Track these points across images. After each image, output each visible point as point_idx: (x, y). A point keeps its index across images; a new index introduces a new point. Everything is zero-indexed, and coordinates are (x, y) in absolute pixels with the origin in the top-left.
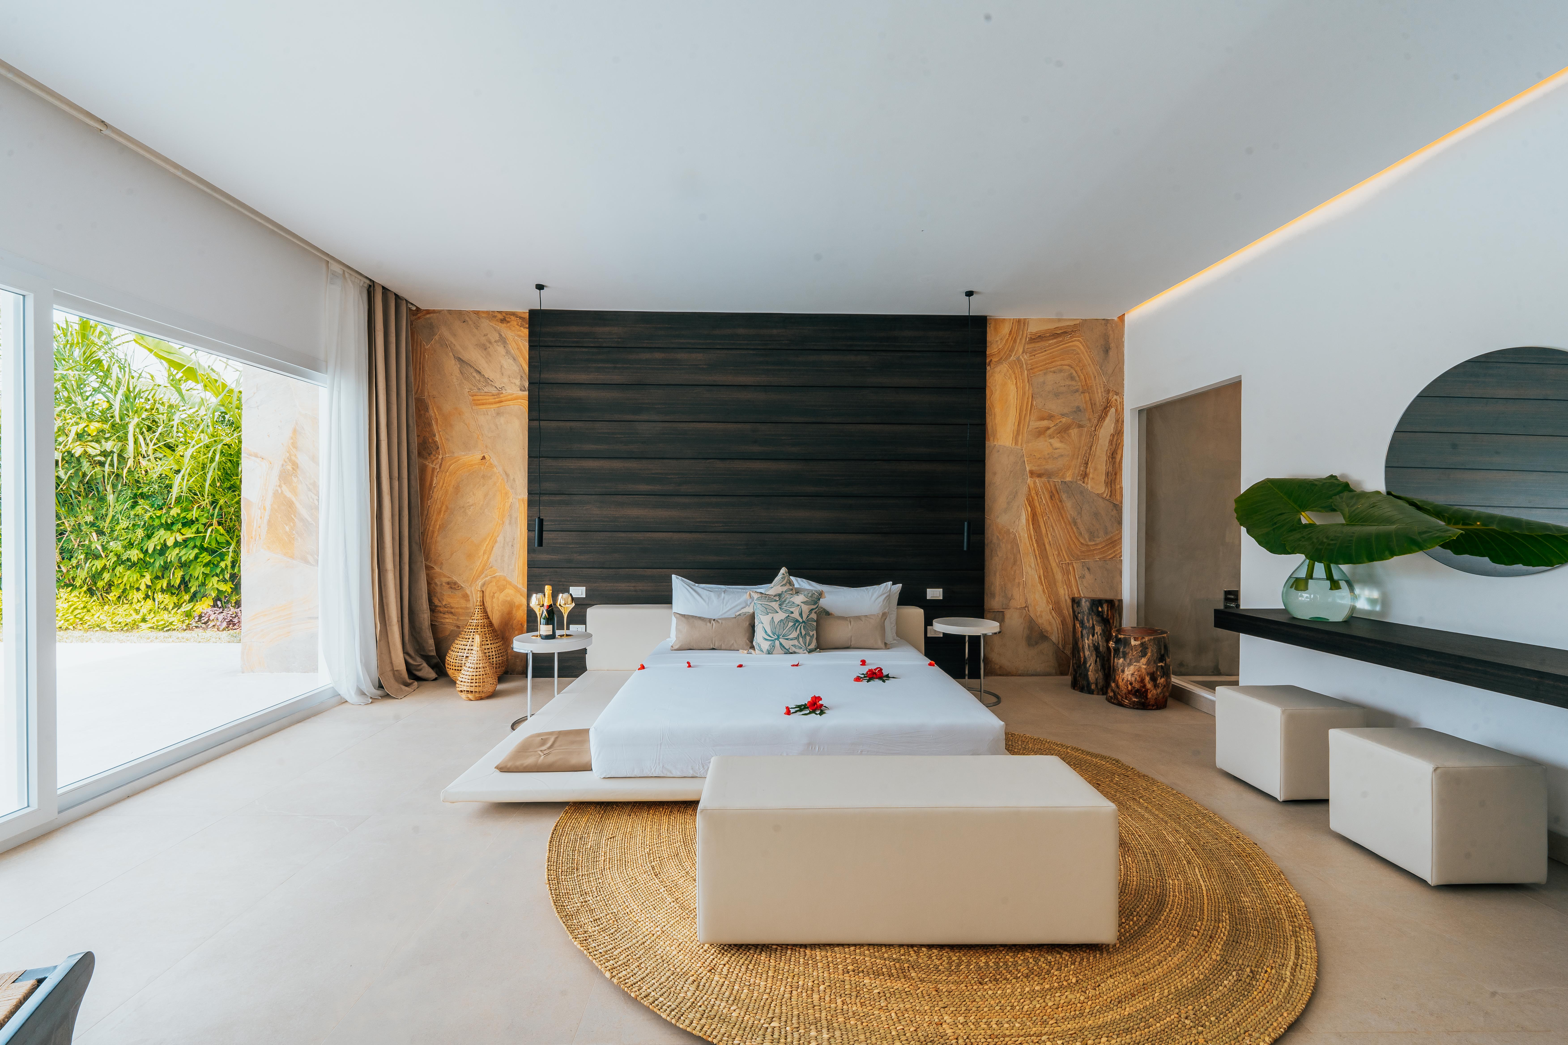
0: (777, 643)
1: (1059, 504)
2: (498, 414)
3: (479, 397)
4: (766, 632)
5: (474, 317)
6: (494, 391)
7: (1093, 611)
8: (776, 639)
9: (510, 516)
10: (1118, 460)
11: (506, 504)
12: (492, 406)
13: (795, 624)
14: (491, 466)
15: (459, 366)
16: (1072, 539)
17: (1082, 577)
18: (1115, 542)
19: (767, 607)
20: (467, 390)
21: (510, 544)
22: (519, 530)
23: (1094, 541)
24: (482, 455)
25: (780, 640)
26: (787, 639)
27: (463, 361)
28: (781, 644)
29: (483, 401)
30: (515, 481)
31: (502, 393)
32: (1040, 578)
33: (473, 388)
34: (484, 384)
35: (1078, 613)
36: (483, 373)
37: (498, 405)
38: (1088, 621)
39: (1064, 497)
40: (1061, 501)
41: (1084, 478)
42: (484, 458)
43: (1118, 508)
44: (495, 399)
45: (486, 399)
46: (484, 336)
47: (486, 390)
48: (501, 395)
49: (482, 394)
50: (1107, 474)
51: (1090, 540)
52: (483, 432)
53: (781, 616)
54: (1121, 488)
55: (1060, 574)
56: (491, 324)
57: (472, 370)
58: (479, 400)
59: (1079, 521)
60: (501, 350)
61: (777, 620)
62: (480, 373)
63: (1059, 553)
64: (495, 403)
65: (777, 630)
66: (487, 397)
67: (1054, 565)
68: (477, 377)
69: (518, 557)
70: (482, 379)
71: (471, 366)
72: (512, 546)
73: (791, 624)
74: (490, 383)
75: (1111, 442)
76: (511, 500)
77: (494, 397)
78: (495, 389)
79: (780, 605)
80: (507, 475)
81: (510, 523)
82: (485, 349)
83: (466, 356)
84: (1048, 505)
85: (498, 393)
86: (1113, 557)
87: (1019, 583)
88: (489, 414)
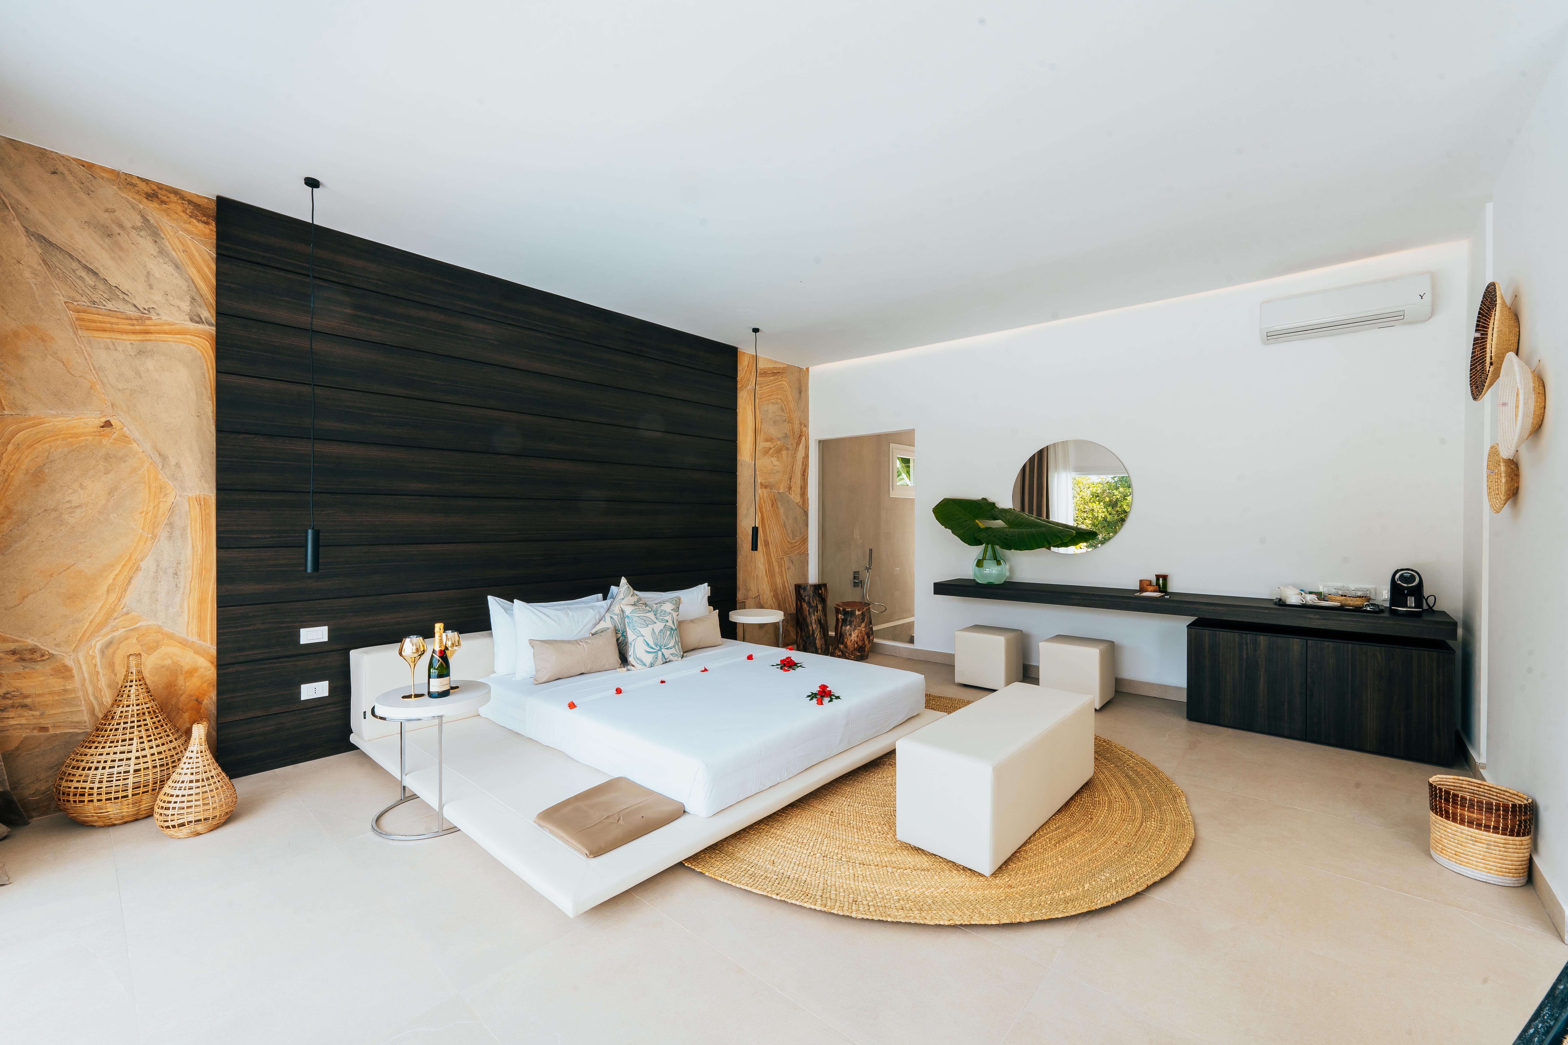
0: (660, 653)
1: (776, 510)
2: (140, 352)
3: (95, 317)
4: (648, 644)
5: (81, 172)
6: (131, 312)
7: (816, 593)
8: (659, 650)
9: (171, 525)
10: (806, 477)
11: (161, 505)
12: (125, 337)
13: (671, 633)
14: (125, 439)
15: (40, 251)
16: (783, 539)
17: (789, 568)
18: (805, 540)
19: (645, 618)
20: (63, 300)
21: (171, 571)
22: (190, 547)
23: (795, 539)
24: (104, 420)
25: (662, 650)
26: (667, 649)
27: (50, 243)
28: (663, 654)
29: (104, 325)
30: (180, 467)
31: (150, 319)
32: (766, 571)
33: (78, 297)
34: (106, 296)
35: (805, 596)
36: (103, 273)
37: (140, 337)
38: (813, 602)
39: (779, 504)
40: (777, 508)
41: (789, 490)
42: (108, 424)
43: (806, 513)
44: (133, 325)
45: (112, 323)
46: (107, 211)
47: (110, 306)
48: (148, 322)
49: (102, 312)
50: (801, 487)
51: (793, 539)
52: (105, 380)
53: (659, 626)
54: (808, 498)
55: (777, 567)
56: (123, 195)
57: (75, 265)
58: (94, 321)
59: (787, 524)
60: (147, 244)
61: (657, 631)
62: (95, 274)
63: (776, 550)
64: (134, 333)
65: (659, 641)
66: (115, 320)
67: (774, 560)
68: (90, 280)
69: (187, 591)
70: (100, 286)
71: (71, 256)
72: (176, 574)
73: (668, 633)
74: (121, 296)
75: (803, 462)
76: (171, 499)
77: (131, 322)
78: (134, 309)
79: (655, 615)
80: (164, 457)
81: (170, 537)
82: (110, 236)
83: (58, 236)
84: (770, 511)
85: (141, 318)
86: (804, 552)
87: (754, 576)
88: (120, 349)
